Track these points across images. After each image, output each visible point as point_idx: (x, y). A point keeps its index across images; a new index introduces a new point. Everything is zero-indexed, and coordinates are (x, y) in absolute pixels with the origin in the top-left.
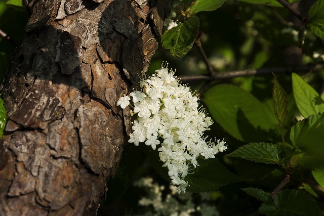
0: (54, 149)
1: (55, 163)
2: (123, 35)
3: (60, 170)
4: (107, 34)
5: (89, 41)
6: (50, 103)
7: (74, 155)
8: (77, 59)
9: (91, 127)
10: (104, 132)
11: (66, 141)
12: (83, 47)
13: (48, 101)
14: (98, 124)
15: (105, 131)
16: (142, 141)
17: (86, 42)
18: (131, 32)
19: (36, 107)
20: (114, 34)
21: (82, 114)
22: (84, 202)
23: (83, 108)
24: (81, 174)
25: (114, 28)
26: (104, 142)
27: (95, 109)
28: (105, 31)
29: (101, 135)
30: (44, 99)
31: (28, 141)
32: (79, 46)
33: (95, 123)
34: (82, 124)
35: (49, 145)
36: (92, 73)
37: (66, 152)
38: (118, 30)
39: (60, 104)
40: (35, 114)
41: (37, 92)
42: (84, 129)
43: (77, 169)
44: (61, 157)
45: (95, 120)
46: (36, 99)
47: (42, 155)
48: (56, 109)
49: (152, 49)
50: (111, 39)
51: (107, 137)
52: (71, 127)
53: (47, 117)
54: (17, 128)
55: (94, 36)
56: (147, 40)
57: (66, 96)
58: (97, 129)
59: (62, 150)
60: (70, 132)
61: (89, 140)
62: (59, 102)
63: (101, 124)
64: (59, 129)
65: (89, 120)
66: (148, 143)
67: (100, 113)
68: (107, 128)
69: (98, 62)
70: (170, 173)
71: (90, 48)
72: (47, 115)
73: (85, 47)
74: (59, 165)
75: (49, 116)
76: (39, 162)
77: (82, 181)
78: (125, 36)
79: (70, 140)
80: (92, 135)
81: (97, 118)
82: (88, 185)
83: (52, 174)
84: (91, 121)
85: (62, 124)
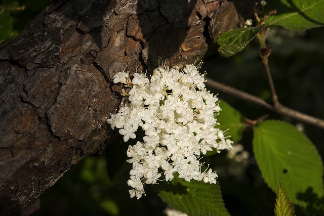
0: (26, 92)
1: (20, 105)
2: (166, 19)
3: (21, 114)
4: (147, 10)
5: (125, 9)
6: (50, 49)
7: (43, 107)
8: (102, 20)
9: (76, 89)
10: (89, 101)
11: (42, 91)
12: (114, 11)
13: (50, 46)
14: (86, 90)
15: (91, 101)
16: (118, 127)
17: (121, 9)
18: (177, 20)
19: (37, 47)
20: (156, 14)
21: (72, 73)
22: (29, 156)
23: (77, 68)
24: (39, 128)
25: (159, 8)
26: (84, 111)
27: (89, 74)
28: (146, 6)
29: (84, 102)
30: (48, 44)
31: (9, 74)
32: (111, 9)
33: (83, 88)
34: (68, 82)
35: (25, 86)
36: (109, 40)
37: (37, 100)
38: (163, 12)
39: (57, 54)
40: (31, 53)
41: (46, 34)
42: (68, 88)
43: (38, 122)
44: (29, 103)
45: (85, 85)
46: (41, 40)
47: (12, 92)
48: (51, 56)
49: (197, 49)
50: (149, 17)
51: (90, 109)
52: (55, 80)
53: (38, 61)
54: (7, 58)
55: (132, 6)
56: (192, 36)
57: (71, 50)
58: (82, 95)
59: (34, 97)
60: (51, 84)
61: (68, 101)
62: (58, 51)
63: (89, 92)
64: (43, 76)
65: (77, 82)
66: (122, 132)
67: (93, 81)
68: (95, 100)
69: (122, 33)
70: (132, 172)
71: (121, 16)
72: (40, 58)
73: (117, 12)
74: (22, 109)
75: (40, 60)
76: (6, 97)
77: (37, 135)
78: (167, 21)
79: (48, 91)
80: (73, 97)
81: (88, 84)
82: (43, 142)
83: (11, 114)
84: (80, 84)
85: (49, 73)
